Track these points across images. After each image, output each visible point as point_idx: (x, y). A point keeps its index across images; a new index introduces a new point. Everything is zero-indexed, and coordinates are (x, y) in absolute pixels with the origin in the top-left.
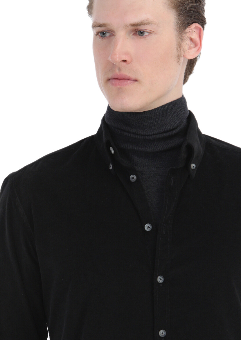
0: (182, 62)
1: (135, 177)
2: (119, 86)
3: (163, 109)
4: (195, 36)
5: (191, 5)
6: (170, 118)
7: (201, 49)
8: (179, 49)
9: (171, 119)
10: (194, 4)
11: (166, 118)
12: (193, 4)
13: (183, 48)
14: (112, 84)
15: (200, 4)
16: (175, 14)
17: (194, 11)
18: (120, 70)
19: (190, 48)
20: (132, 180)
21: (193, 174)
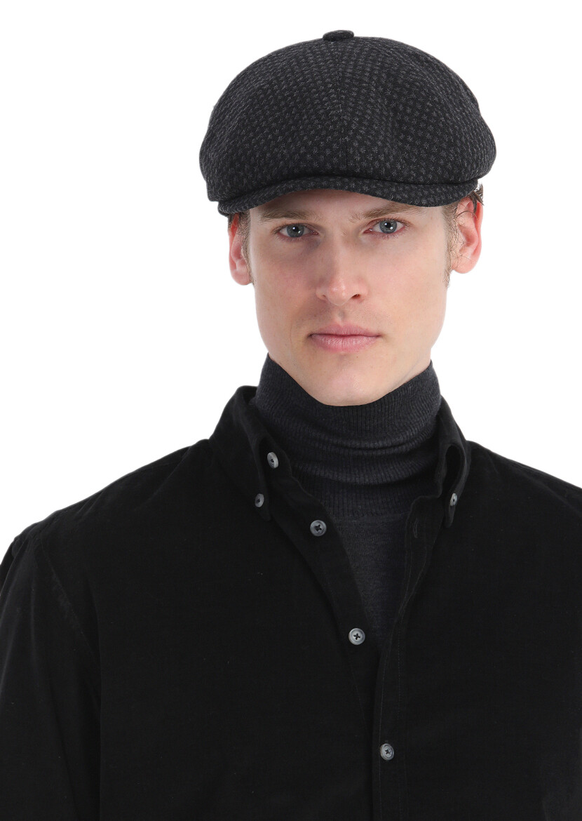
1: (323, 525)
2: (342, 352)
14: (325, 347)
18: (344, 315)
20: (314, 532)
21: (452, 514)
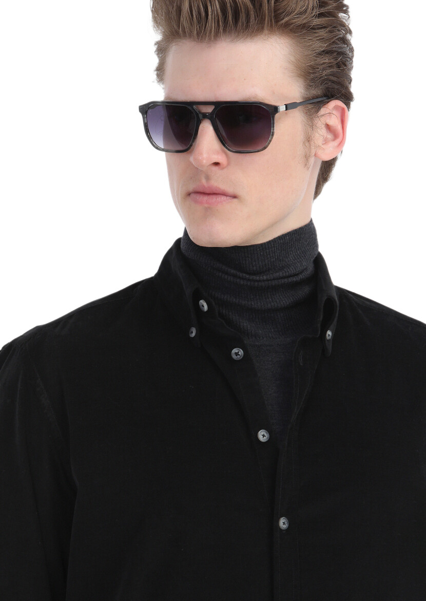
0: (312, 165)
1: (241, 352)
2: (206, 205)
3: (282, 241)
4: (334, 121)
5: (329, 71)
6: (294, 256)
7: (344, 143)
8: (307, 144)
9: (295, 258)
10: (335, 70)
11: (287, 257)
12: (332, 70)
13: (314, 143)
14: (196, 202)
15: (344, 69)
16: (302, 86)
17: (333, 82)
18: (208, 178)
19: (326, 141)
20: (234, 357)
21: (330, 347)
